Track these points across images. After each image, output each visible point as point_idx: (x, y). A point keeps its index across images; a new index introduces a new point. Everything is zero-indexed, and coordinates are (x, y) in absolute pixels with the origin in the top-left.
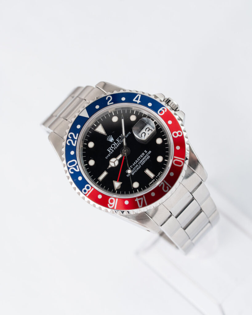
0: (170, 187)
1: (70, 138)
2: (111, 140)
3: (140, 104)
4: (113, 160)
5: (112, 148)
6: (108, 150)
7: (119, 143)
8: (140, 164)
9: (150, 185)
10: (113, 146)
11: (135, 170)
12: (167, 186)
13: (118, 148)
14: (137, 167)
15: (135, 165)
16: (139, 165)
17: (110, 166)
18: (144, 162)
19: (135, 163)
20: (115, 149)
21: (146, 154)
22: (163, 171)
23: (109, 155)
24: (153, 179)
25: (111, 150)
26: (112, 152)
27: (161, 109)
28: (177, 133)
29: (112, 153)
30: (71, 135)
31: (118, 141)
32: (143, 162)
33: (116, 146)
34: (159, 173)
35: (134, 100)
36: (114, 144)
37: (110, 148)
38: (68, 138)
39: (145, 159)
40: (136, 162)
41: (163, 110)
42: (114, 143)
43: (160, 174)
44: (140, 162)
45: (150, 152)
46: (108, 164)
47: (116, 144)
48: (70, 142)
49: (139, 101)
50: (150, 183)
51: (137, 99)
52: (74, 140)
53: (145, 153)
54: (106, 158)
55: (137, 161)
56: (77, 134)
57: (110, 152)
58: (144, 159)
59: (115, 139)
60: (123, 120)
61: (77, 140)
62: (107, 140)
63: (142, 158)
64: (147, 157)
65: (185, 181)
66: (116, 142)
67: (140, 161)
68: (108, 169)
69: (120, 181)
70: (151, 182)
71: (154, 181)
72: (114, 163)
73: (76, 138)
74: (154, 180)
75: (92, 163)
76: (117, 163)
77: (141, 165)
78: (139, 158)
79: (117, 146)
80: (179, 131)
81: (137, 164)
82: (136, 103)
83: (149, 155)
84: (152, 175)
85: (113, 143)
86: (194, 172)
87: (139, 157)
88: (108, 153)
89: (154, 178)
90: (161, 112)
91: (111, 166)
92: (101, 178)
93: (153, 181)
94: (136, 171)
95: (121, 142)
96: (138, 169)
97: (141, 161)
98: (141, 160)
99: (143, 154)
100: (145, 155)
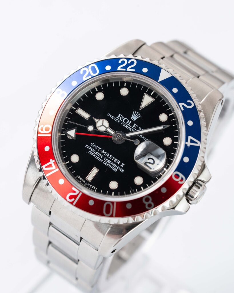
0: (74, 203)
1: (129, 62)
2: (134, 117)
3: (186, 145)
4: (106, 123)
5: (122, 119)
6: (120, 115)
7: (130, 127)
8: (105, 161)
9: (77, 178)
10: (126, 121)
11: (96, 154)
12: (74, 198)
13: (124, 128)
14: (99, 157)
15: (103, 154)
16: (103, 159)
17: (96, 120)
18: (108, 165)
19: (106, 153)
20: (122, 123)
21: (119, 165)
22: (98, 191)
23: (113, 117)
24: (85, 180)
25: (121, 119)
26: (118, 121)
27: (181, 175)
28: (150, 202)
29: (116, 120)
30: (132, 63)
31: (134, 126)
32: (108, 163)
33: (127, 124)
34: (95, 187)
35: (190, 138)
36: (129, 122)
37: (122, 117)
38: (128, 59)
39: (112, 166)
40: (106, 155)
41: (180, 179)
42: (131, 122)
43: (93, 189)
44: (107, 160)
45: (123, 171)
46: (99, 119)
47: (129, 125)
48: (123, 62)
49: (189, 144)
50: (79, 177)
51: (192, 141)
52: (126, 67)
53: (121, 164)
54: (109, 115)
55: (108, 155)
56: (134, 70)
57: (118, 118)
58: (112, 164)
59: (136, 122)
60: (161, 128)
61: (126, 71)
62: (134, 112)
63: (113, 161)
64: (115, 167)
65: (91, 225)
66: (132, 124)
67: (109, 159)
68: (93, 118)
69: (77, 136)
70: (81, 179)
71: (82, 182)
72: (102, 125)
73: (128, 69)
74: (84, 182)
75: (100, 96)
76: (102, 129)
77: (103, 162)
78: (112, 158)
79: (126, 126)
80: (153, 204)
81: (105, 156)
82: (187, 141)
83: (118, 171)
84: (90, 177)
85: (130, 120)
86: (104, 234)
87: (114, 158)
88: (116, 116)
89: (87, 181)
90: (177, 176)
91: (98, 122)
92: (80, 112)
93: (83, 180)
94: (94, 156)
95: (132, 130)
96: (98, 158)
97: (109, 161)
98: (111, 160)
99: (119, 162)
100: (117, 164)
